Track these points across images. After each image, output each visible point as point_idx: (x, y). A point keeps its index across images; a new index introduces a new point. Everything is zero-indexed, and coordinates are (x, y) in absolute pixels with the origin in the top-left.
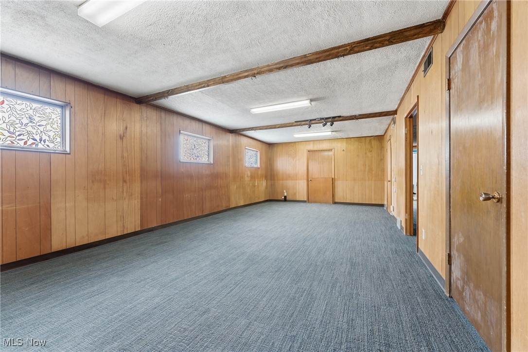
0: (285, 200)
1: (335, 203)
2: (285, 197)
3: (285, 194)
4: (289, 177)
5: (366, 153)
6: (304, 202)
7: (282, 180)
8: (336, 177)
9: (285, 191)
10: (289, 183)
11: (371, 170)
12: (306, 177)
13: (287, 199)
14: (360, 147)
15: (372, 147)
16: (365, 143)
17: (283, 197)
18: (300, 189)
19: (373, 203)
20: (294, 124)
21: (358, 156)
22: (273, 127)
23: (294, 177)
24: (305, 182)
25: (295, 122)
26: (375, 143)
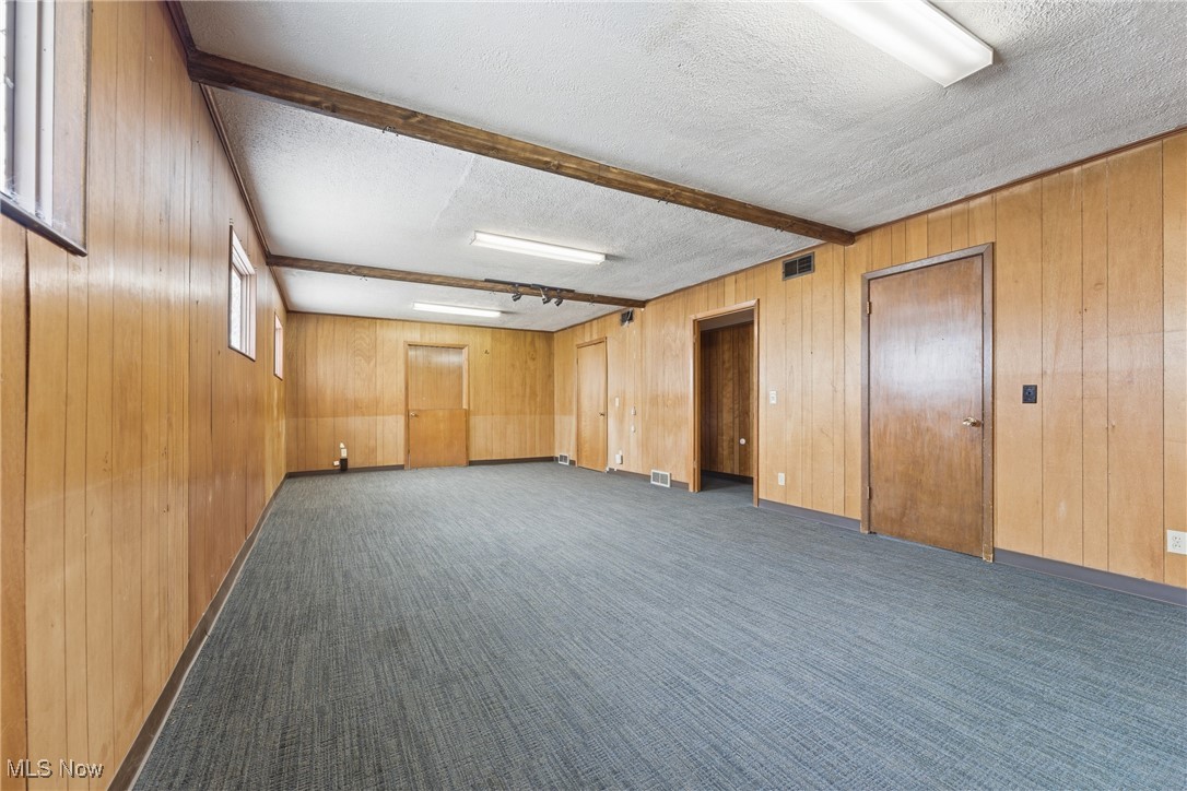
0: (344, 467)
1: (471, 463)
2: (344, 462)
3: (344, 454)
4: (357, 408)
5: (526, 362)
6: (401, 468)
7: (335, 414)
8: (472, 408)
9: (342, 445)
10: (356, 423)
11: (534, 394)
12: (402, 407)
13: (351, 465)
14: (516, 349)
15: (535, 351)
16: (525, 342)
17: (337, 463)
18: (389, 435)
19: (538, 456)
20: (479, 285)
21: (513, 366)
22: (425, 278)
23: (371, 408)
24: (401, 420)
25: (487, 281)
26: (540, 344)
